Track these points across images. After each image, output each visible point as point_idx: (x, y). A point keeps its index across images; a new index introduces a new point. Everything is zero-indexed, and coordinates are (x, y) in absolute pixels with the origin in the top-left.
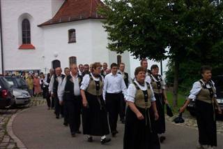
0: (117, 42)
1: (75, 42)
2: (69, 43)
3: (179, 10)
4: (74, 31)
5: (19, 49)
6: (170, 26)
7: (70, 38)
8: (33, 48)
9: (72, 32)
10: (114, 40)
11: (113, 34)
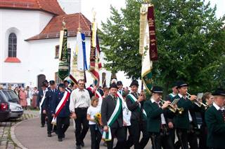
0: (111, 62)
2: (55, 58)
3: (171, 36)
5: (5, 62)
6: (163, 51)
7: (56, 54)
8: (19, 61)
10: (109, 61)
11: (109, 55)
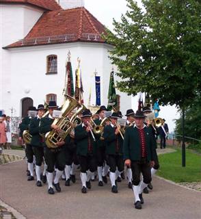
1: (56, 73)
2: (48, 73)
4: (55, 57)
7: (48, 68)
9: (52, 59)
10: (124, 77)
11: (124, 69)
